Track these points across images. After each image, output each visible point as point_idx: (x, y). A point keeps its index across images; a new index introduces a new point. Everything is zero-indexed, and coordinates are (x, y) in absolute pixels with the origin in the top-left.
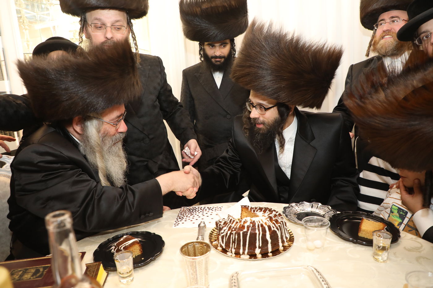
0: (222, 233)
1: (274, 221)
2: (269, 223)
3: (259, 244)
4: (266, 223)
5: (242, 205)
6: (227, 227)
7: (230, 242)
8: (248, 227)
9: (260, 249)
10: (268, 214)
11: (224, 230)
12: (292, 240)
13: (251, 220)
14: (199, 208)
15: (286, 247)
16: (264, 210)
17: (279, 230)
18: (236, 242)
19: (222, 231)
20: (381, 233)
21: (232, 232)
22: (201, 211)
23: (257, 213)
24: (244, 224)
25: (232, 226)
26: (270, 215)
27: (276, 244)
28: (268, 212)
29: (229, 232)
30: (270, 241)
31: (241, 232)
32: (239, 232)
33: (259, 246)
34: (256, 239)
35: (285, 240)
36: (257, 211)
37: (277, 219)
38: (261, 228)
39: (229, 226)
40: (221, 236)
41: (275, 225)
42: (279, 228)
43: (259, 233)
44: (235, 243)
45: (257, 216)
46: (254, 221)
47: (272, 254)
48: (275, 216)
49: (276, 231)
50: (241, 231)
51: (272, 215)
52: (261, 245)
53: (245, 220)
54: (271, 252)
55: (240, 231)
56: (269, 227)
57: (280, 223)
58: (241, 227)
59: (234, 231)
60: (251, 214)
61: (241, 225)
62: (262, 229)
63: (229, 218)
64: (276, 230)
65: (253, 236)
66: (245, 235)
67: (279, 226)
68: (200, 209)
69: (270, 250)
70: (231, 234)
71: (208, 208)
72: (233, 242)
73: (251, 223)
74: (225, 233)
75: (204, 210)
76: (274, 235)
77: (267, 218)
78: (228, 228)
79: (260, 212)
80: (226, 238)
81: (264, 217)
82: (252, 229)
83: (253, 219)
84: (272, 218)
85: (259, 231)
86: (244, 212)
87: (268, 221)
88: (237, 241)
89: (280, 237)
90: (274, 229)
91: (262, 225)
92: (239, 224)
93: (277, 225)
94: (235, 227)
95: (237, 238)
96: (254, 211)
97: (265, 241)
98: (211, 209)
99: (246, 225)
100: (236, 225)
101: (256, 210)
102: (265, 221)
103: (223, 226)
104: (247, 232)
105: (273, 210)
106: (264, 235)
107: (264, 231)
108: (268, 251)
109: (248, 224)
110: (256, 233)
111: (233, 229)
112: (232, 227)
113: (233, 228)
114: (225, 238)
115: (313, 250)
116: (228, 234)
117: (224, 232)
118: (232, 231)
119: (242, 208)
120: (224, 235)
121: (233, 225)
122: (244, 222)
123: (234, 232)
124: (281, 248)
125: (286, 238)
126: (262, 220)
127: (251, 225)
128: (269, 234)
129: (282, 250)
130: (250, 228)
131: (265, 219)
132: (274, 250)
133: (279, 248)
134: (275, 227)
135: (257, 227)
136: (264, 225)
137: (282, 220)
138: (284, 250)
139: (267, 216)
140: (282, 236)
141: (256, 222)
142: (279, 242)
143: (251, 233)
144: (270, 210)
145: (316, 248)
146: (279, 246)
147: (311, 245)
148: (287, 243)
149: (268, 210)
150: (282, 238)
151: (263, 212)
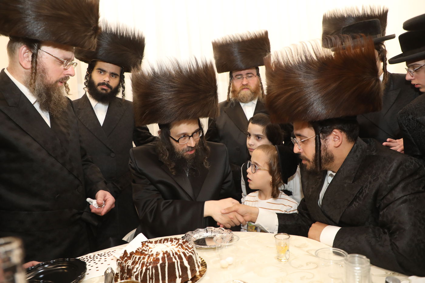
0: (135, 272)
1: (186, 247)
2: (182, 251)
3: (179, 273)
4: (178, 251)
5: (142, 241)
6: (140, 263)
7: (147, 280)
8: (163, 258)
9: (181, 279)
11: (137, 269)
12: (204, 264)
13: (162, 251)
14: (88, 257)
15: (201, 271)
17: (194, 254)
18: (154, 278)
19: (135, 270)
21: (148, 268)
22: (92, 259)
24: (156, 257)
26: (179, 243)
27: (193, 270)
28: (175, 242)
29: (144, 268)
30: (188, 267)
31: (159, 265)
33: (179, 275)
34: (175, 268)
35: (200, 265)
37: (187, 244)
39: (141, 262)
40: (134, 277)
41: (188, 250)
42: (193, 252)
43: (176, 262)
44: (152, 279)
46: (167, 252)
47: (192, 282)
48: (184, 243)
50: (157, 263)
52: (181, 274)
53: (157, 253)
54: (191, 280)
56: (184, 253)
57: (193, 248)
58: (155, 260)
59: (149, 265)
61: (154, 258)
62: (178, 256)
63: (136, 257)
64: (192, 254)
65: (172, 266)
66: (163, 267)
67: (193, 250)
68: (89, 259)
69: (190, 277)
70: (146, 270)
71: (99, 255)
72: (150, 278)
73: (164, 254)
74: (139, 271)
75: (95, 258)
76: (190, 260)
77: (177, 247)
78: (141, 265)
80: (141, 276)
81: (173, 246)
82: (168, 260)
84: (182, 245)
85: (176, 259)
87: (180, 248)
88: (155, 276)
89: (195, 262)
90: (189, 254)
91: (176, 254)
92: (152, 258)
93: (190, 250)
94: (149, 261)
95: (155, 273)
97: (184, 269)
98: (103, 255)
99: (160, 257)
100: (149, 260)
101: (162, 242)
103: (133, 266)
104: (164, 263)
106: (182, 263)
107: (180, 258)
108: (188, 278)
109: (161, 255)
110: (174, 262)
111: (148, 265)
112: (146, 263)
113: (147, 263)
114: (139, 277)
115: (227, 267)
116: (144, 271)
117: (137, 271)
118: (146, 266)
119: (142, 244)
120: (138, 274)
121: (145, 260)
122: (156, 254)
123: (150, 267)
124: (198, 274)
125: (200, 262)
126: (173, 249)
127: (166, 255)
128: (187, 260)
129: (199, 276)
130: (166, 259)
131: (176, 248)
132: (193, 276)
133: (196, 274)
134: (189, 252)
135: (172, 256)
136: (179, 254)
137: (192, 245)
138: (201, 275)
139: (176, 244)
140: (197, 261)
141: (169, 252)
142: (195, 267)
143: (168, 263)
144: (176, 239)
145: (230, 265)
146: (196, 271)
147: (224, 263)
148: (201, 267)
149: (173, 239)
150: (197, 263)
151: (171, 242)
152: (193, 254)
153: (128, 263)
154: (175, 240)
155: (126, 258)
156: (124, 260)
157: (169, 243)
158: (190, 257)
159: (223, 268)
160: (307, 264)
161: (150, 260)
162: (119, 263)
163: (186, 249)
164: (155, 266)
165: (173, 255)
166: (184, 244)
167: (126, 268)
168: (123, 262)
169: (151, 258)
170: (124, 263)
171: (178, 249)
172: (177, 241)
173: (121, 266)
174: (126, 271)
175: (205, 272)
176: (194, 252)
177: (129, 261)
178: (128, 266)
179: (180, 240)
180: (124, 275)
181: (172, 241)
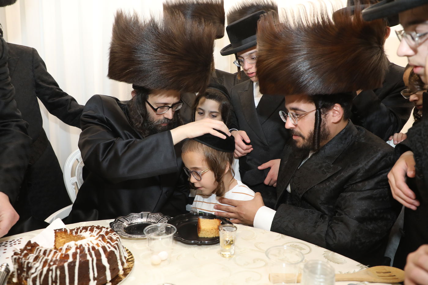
0: (33, 274)
1: (108, 239)
2: (102, 244)
3: (94, 274)
4: (97, 244)
5: (55, 229)
6: (41, 262)
8: (74, 255)
9: (96, 281)
10: (97, 232)
11: (36, 269)
12: (131, 260)
13: (76, 245)
15: (126, 269)
16: (90, 229)
17: (118, 249)
18: (58, 281)
19: (33, 271)
20: (225, 227)
21: (51, 268)
23: (81, 234)
24: (66, 252)
25: (48, 259)
26: (101, 233)
27: (115, 268)
28: (96, 231)
29: (45, 269)
30: (107, 266)
31: (66, 265)
32: (61, 265)
33: (94, 277)
34: (89, 268)
35: (125, 261)
36: (81, 232)
37: (111, 236)
38: (93, 252)
39: (44, 260)
40: (31, 279)
41: (110, 244)
42: (116, 247)
43: (91, 260)
44: (56, 283)
45: (83, 238)
46: (81, 245)
47: (112, 284)
48: (107, 233)
49: (114, 252)
50: (65, 262)
51: (102, 233)
52: (96, 275)
53: (68, 246)
54: (110, 281)
55: (62, 263)
56: (104, 248)
57: (117, 240)
58: (64, 257)
59: (53, 265)
60: (72, 237)
61: (62, 254)
62: (95, 253)
63: (40, 250)
64: (114, 249)
65: (84, 266)
66: (71, 267)
67: (117, 244)
69: (109, 278)
70: (48, 270)
72: (53, 282)
73: (77, 248)
74: (38, 273)
76: (111, 257)
77: (97, 238)
78: (42, 263)
79: (85, 232)
81: (92, 237)
82: (80, 257)
83: (79, 243)
84: (104, 236)
85: (91, 256)
86: (60, 238)
87: (100, 240)
88: (60, 279)
89: (118, 258)
90: (110, 249)
91: (93, 248)
92: (60, 254)
93: (113, 244)
94: (54, 259)
95: (60, 275)
96: (76, 233)
97: (101, 268)
99: (70, 253)
100: (55, 256)
101: (79, 231)
102: (95, 242)
104: (74, 262)
105: (101, 226)
106: (99, 260)
107: (98, 255)
108: (107, 281)
109: (73, 250)
110: (88, 261)
111: (52, 263)
112: (49, 261)
113: (51, 261)
114: (38, 279)
115: (159, 264)
116: (45, 272)
117: (36, 272)
118: (50, 265)
119: (55, 233)
120: (36, 276)
121: (50, 258)
122: (67, 249)
123: (54, 267)
124: (121, 272)
125: (125, 257)
126: (91, 242)
127: (78, 251)
128: (106, 257)
129: (122, 275)
130: (78, 256)
131: (95, 239)
132: (114, 277)
133: (119, 273)
134: (112, 246)
135: (87, 252)
136: (97, 248)
137: (117, 237)
138: (125, 274)
139: (97, 235)
140: (121, 256)
141: (84, 246)
142: (118, 265)
143: (80, 262)
144: (98, 227)
145: (162, 261)
146: (118, 270)
147: (156, 258)
148: (127, 264)
149: (95, 228)
150: (121, 259)
151: (90, 232)
152: (116, 249)
153: (28, 259)
154: (96, 229)
155: (25, 252)
156: (23, 254)
157: (88, 232)
158: (112, 253)
159: (154, 265)
160: (254, 262)
161: (56, 258)
162: (15, 259)
163: (108, 242)
164: (60, 266)
165: (89, 250)
166: (106, 235)
167: (25, 266)
168: (21, 257)
169: (58, 255)
170: (23, 259)
171: (97, 241)
172: (98, 231)
173: (18, 263)
174: (25, 269)
175: (131, 270)
176: (118, 246)
177: (30, 255)
178: (28, 263)
179: (103, 229)
180: (23, 274)
181: (92, 230)
